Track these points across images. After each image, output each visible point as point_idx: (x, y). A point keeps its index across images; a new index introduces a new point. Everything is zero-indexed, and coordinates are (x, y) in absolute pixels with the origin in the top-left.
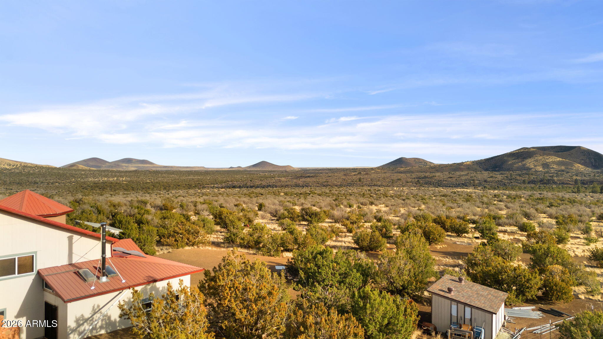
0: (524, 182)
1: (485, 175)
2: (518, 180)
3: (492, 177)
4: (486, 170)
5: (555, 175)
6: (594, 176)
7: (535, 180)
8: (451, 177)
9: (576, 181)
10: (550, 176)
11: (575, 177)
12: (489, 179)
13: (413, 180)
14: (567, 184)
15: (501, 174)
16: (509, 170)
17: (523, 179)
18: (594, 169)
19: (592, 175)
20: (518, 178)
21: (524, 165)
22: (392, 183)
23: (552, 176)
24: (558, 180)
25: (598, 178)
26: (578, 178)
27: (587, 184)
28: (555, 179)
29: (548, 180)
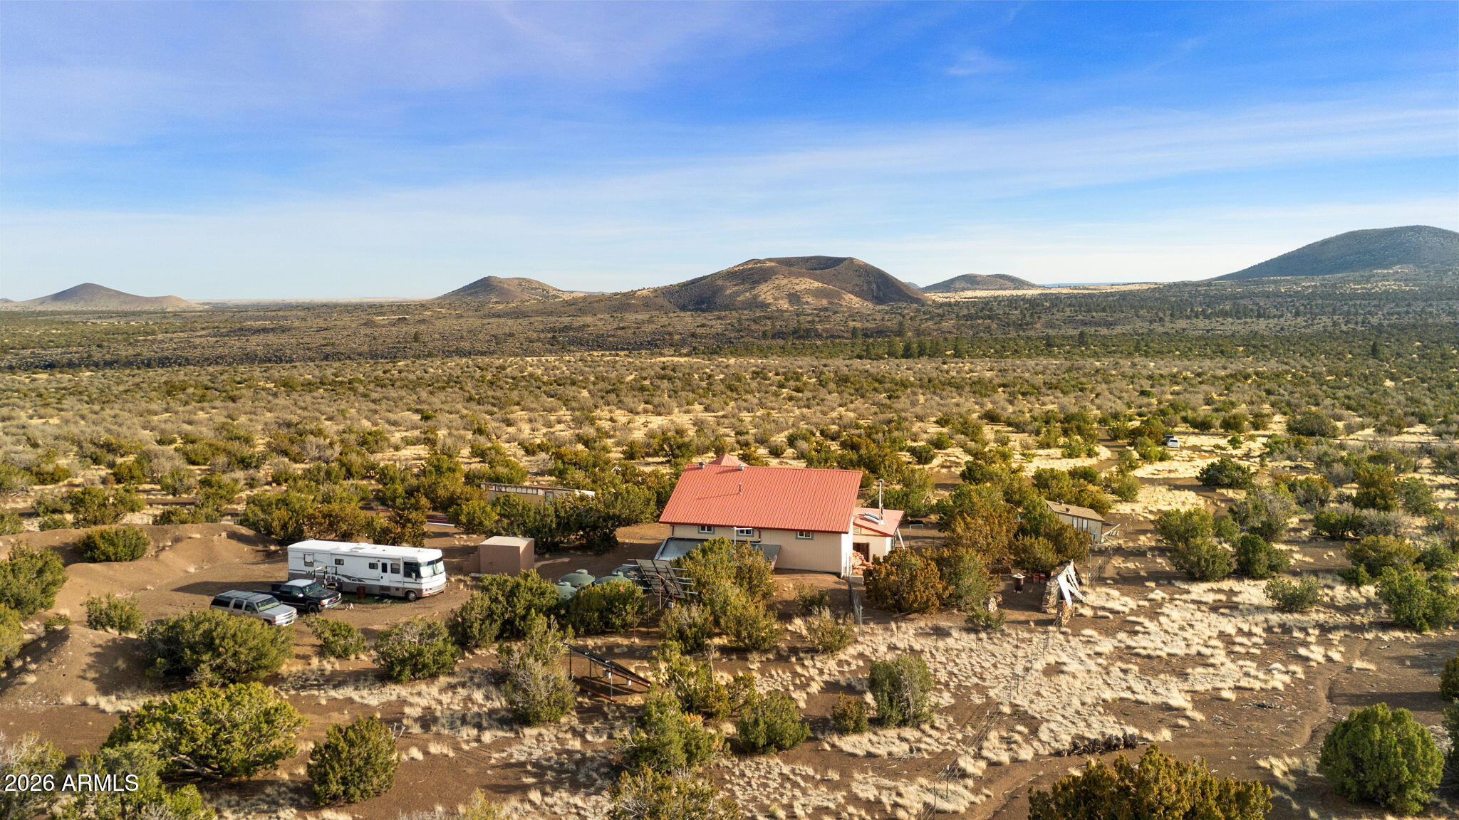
0: (765, 335)
1: (686, 321)
2: (753, 331)
3: (703, 326)
4: (684, 308)
5: (817, 319)
6: (883, 319)
7: (784, 330)
8: (623, 328)
9: (854, 332)
10: (809, 322)
11: (851, 324)
12: (700, 331)
13: (542, 336)
14: (839, 337)
15: (719, 318)
16: (726, 307)
17: (762, 329)
18: (877, 304)
19: (879, 317)
20: (754, 327)
21: (755, 297)
22: (497, 344)
23: (812, 322)
24: (823, 330)
25: (889, 324)
26: (858, 325)
27: (872, 337)
28: (819, 327)
29: (807, 331)
